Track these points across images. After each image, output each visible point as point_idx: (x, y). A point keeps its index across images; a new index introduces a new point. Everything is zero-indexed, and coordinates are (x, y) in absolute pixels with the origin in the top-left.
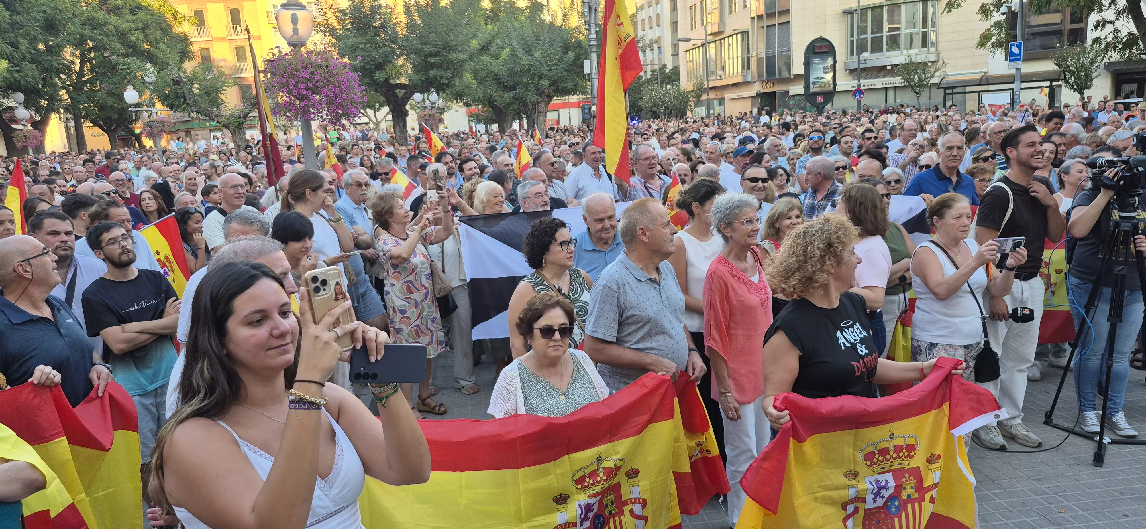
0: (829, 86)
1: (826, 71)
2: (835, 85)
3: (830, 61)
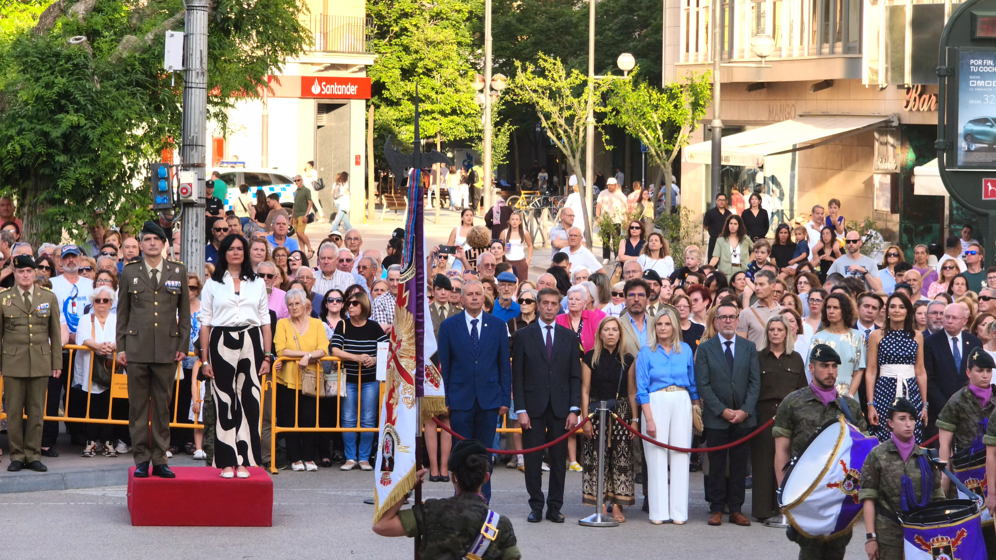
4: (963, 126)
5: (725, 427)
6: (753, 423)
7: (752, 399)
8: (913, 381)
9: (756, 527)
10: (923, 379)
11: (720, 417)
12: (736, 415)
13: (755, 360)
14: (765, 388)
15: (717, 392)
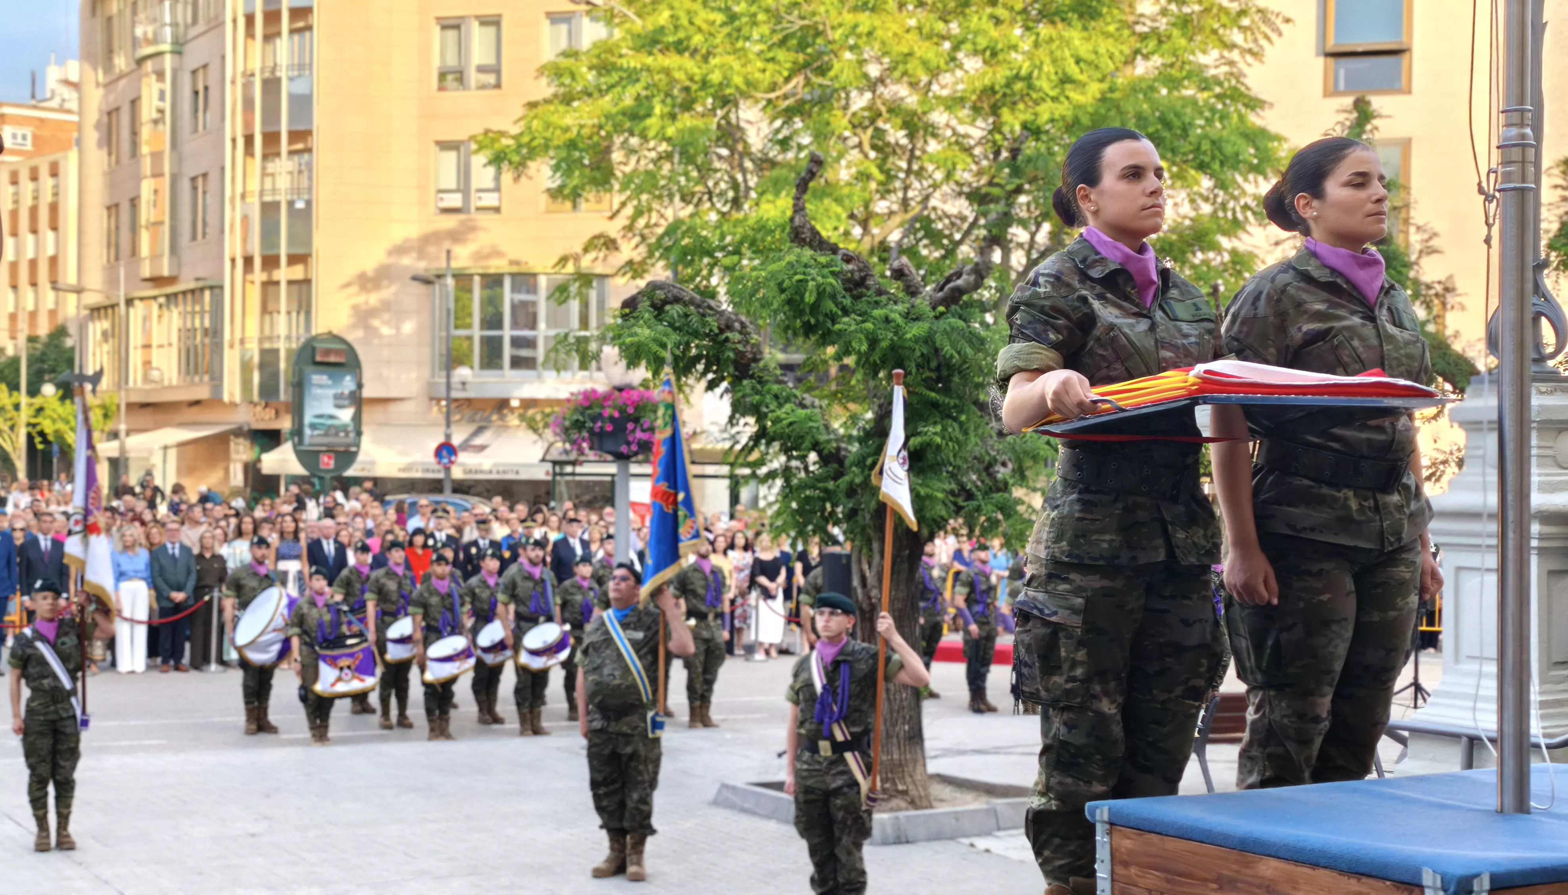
0: (347, 434)
1: (341, 402)
2: (359, 433)
3: (348, 384)
4: (308, 419)
5: (171, 605)
6: (191, 602)
7: (191, 584)
10: (306, 571)
11: (169, 599)
12: (179, 596)
13: (193, 561)
14: (199, 579)
15: (166, 581)
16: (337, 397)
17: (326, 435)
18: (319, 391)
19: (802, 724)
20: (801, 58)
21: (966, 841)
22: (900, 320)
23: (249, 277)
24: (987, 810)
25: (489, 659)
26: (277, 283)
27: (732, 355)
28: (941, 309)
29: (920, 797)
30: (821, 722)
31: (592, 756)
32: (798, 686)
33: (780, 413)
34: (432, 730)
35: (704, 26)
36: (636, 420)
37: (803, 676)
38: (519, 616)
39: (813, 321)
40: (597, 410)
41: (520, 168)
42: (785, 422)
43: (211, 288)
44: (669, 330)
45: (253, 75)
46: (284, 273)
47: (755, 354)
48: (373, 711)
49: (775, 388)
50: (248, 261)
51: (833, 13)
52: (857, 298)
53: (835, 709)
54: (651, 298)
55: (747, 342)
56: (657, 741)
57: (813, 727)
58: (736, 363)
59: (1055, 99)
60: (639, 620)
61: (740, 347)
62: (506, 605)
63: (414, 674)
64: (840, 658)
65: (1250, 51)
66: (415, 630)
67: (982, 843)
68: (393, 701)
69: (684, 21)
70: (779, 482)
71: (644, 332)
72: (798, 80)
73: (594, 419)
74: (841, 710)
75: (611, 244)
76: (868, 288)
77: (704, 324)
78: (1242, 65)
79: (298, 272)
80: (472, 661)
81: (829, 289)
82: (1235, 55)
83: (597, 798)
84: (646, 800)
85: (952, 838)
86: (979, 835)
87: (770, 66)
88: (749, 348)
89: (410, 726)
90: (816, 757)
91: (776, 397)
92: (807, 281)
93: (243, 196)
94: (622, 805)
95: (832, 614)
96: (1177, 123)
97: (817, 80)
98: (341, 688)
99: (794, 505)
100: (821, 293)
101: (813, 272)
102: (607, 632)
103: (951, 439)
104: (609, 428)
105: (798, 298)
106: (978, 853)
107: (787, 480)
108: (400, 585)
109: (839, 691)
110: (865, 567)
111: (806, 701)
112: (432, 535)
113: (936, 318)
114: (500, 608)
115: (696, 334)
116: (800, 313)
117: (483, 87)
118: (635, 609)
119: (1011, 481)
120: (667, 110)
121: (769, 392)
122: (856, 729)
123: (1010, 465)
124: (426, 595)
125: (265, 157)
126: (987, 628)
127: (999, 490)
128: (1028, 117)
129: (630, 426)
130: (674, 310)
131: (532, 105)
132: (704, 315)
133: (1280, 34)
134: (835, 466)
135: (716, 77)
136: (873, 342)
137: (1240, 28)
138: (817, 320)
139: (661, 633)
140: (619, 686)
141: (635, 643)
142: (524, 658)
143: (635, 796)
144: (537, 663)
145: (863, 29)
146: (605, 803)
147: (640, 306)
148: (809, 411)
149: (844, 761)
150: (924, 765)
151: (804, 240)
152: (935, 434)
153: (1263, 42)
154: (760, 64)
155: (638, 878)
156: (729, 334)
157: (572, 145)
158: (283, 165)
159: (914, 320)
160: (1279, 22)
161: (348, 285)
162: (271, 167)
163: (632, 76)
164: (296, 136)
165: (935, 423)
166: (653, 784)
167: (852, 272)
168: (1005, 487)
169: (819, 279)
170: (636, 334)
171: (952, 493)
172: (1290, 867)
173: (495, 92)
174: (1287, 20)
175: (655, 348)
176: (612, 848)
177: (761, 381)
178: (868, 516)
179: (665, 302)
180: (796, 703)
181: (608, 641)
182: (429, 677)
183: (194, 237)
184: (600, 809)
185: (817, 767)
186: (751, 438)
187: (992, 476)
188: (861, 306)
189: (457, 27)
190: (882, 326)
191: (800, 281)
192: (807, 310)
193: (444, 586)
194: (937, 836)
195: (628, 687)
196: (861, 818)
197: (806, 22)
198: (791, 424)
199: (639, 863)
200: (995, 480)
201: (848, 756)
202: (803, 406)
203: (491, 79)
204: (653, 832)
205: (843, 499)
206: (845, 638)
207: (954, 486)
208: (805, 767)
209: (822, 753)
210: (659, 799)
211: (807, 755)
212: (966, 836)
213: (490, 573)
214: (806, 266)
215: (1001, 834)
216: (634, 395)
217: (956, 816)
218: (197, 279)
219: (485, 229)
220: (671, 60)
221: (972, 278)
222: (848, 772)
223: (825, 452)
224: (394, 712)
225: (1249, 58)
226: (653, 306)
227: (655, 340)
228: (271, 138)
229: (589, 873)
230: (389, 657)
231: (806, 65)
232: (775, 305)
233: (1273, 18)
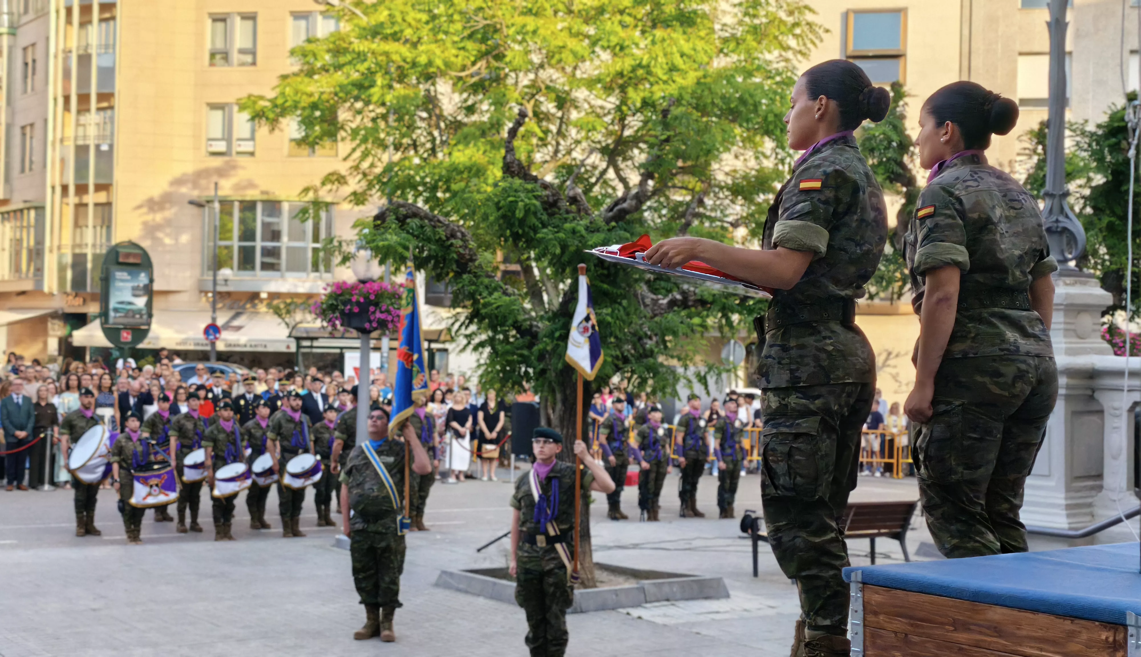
0: (141, 316)
1: (137, 292)
2: (150, 316)
3: (143, 279)
4: (112, 304)
5: (15, 441)
6: (30, 438)
7: (30, 425)
8: (113, 417)
9: (31, 492)
10: (118, 415)
11: (14, 436)
12: (21, 434)
13: (32, 407)
14: (37, 421)
15: (11, 423)
16: (134, 289)
17: (126, 316)
18: (121, 284)
19: (523, 523)
20: (483, 48)
21: (624, 611)
22: (584, 232)
23: (65, 200)
24: (637, 588)
25: (261, 481)
26: (86, 205)
27: (455, 256)
28: (613, 224)
29: (588, 579)
30: (538, 522)
31: (354, 551)
32: (520, 496)
33: (490, 299)
34: (218, 533)
35: (413, 23)
36: (376, 304)
37: (524, 488)
38: (284, 450)
39: (520, 232)
40: (347, 297)
41: (274, 123)
42: (495, 306)
43: (36, 208)
44: (410, 237)
45: (70, 51)
46: (91, 198)
47: (471, 255)
48: (171, 519)
49: (486, 281)
50: (65, 189)
51: (508, 16)
52: (551, 215)
53: (549, 512)
54: (396, 213)
55: (466, 247)
56: (403, 537)
57: (533, 525)
58: (457, 262)
59: (665, 82)
60: (391, 448)
61: (461, 250)
62: (274, 441)
63: (204, 492)
64: (552, 475)
65: (800, 52)
66: (206, 458)
67: (635, 612)
68: (188, 512)
69: (399, 19)
70: (488, 350)
71: (392, 238)
72: (482, 64)
73: (345, 303)
74: (553, 513)
75: (341, 180)
76: (559, 209)
77: (435, 234)
78: (795, 62)
79: (102, 197)
80: (249, 482)
81: (532, 208)
82: (790, 55)
83: (357, 581)
84: (395, 582)
85: (613, 609)
86: (632, 607)
87: (462, 53)
88: (467, 252)
89: (200, 530)
90: (534, 547)
91: (487, 287)
92: (516, 202)
93: (62, 140)
94: (377, 586)
95: (545, 442)
96: (751, 101)
97: (494, 64)
98: (151, 501)
99: (498, 367)
100: (527, 211)
101: (522, 195)
102: (366, 458)
103: (618, 318)
104: (356, 310)
105: (509, 214)
106: (633, 619)
107: (493, 348)
108: (195, 425)
109: (552, 498)
110: (550, 411)
111: (527, 506)
112: (211, 390)
113: (609, 230)
114: (269, 443)
115: (429, 240)
116: (510, 226)
117: (242, 64)
118: (387, 441)
119: (656, 350)
120: (385, 82)
121: (482, 283)
122: (564, 527)
123: (654, 339)
124: (216, 432)
125: (79, 112)
126: (622, 459)
127: (646, 356)
128: (647, 94)
129: (372, 309)
130: (413, 223)
131: (284, 77)
132: (434, 227)
133: (822, 40)
134: (529, 338)
135: (423, 59)
136: (564, 247)
137: (794, 35)
138: (524, 231)
139: (407, 457)
140: (377, 496)
141: (387, 466)
142: (287, 480)
143: (387, 579)
144: (297, 483)
145: (530, 28)
146: (363, 585)
147: (388, 219)
148: (512, 297)
149: (554, 550)
150: (591, 556)
151: (513, 172)
152: (607, 314)
153: (810, 45)
154: (454, 51)
155: (390, 640)
156: (453, 241)
157: (314, 106)
158: (93, 118)
159: (593, 232)
160: (821, 32)
161: (139, 207)
162: (83, 119)
163: (361, 56)
164: (102, 97)
165: (606, 307)
166: (400, 570)
167: (548, 196)
168: (651, 354)
169: (526, 200)
170: (386, 239)
171: (617, 357)
172: (1015, 613)
173: (252, 68)
174: (827, 31)
175: (400, 250)
176: (369, 618)
177: (476, 276)
178: (553, 374)
179: (406, 217)
180: (518, 508)
181: (368, 464)
182: (216, 493)
183: (23, 170)
184: (360, 589)
185: (535, 555)
186: (467, 318)
187: (643, 346)
188: (555, 221)
189: (224, 20)
190: (570, 235)
191: (511, 202)
192: (517, 223)
193: (228, 426)
194: (603, 607)
195: (384, 498)
196: (566, 591)
197: (488, 22)
198: (498, 307)
199: (390, 628)
200: (644, 349)
201: (558, 546)
202: (505, 293)
203: (249, 59)
204: (400, 605)
205: (536, 363)
206: (555, 461)
207: (618, 353)
208: (526, 554)
209: (539, 545)
210: (404, 582)
211: (527, 546)
212: (623, 607)
213: (263, 418)
214: (516, 191)
215: (648, 605)
216: (375, 286)
217: (616, 592)
218: (25, 202)
219: (243, 168)
220: (391, 47)
221: (634, 202)
222: (558, 558)
223: (523, 328)
224: (188, 520)
225: (799, 57)
226: (397, 219)
227: (400, 244)
228: (84, 99)
229: (352, 636)
230: (185, 478)
231: (487, 53)
232: (492, 218)
233: (817, 29)
